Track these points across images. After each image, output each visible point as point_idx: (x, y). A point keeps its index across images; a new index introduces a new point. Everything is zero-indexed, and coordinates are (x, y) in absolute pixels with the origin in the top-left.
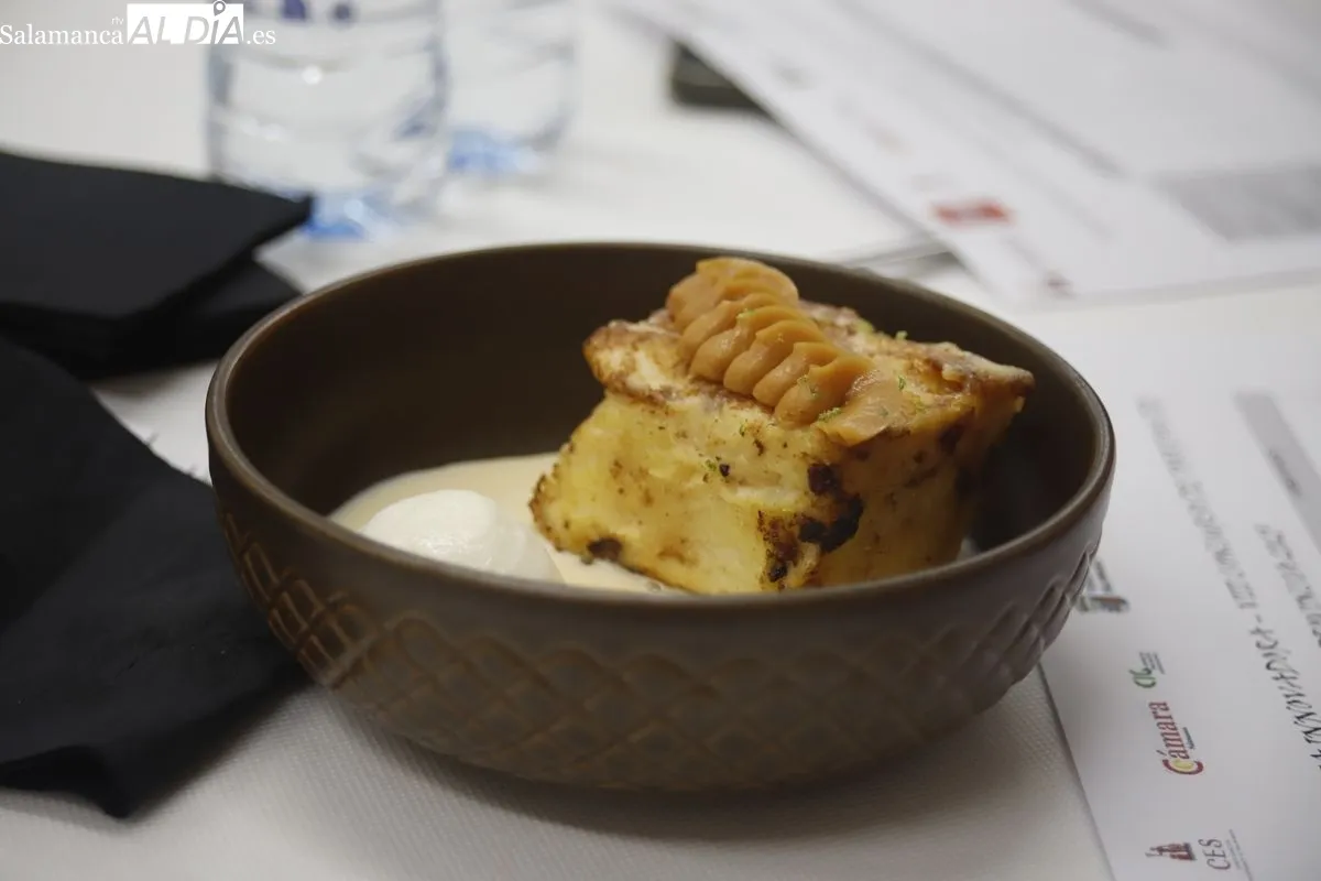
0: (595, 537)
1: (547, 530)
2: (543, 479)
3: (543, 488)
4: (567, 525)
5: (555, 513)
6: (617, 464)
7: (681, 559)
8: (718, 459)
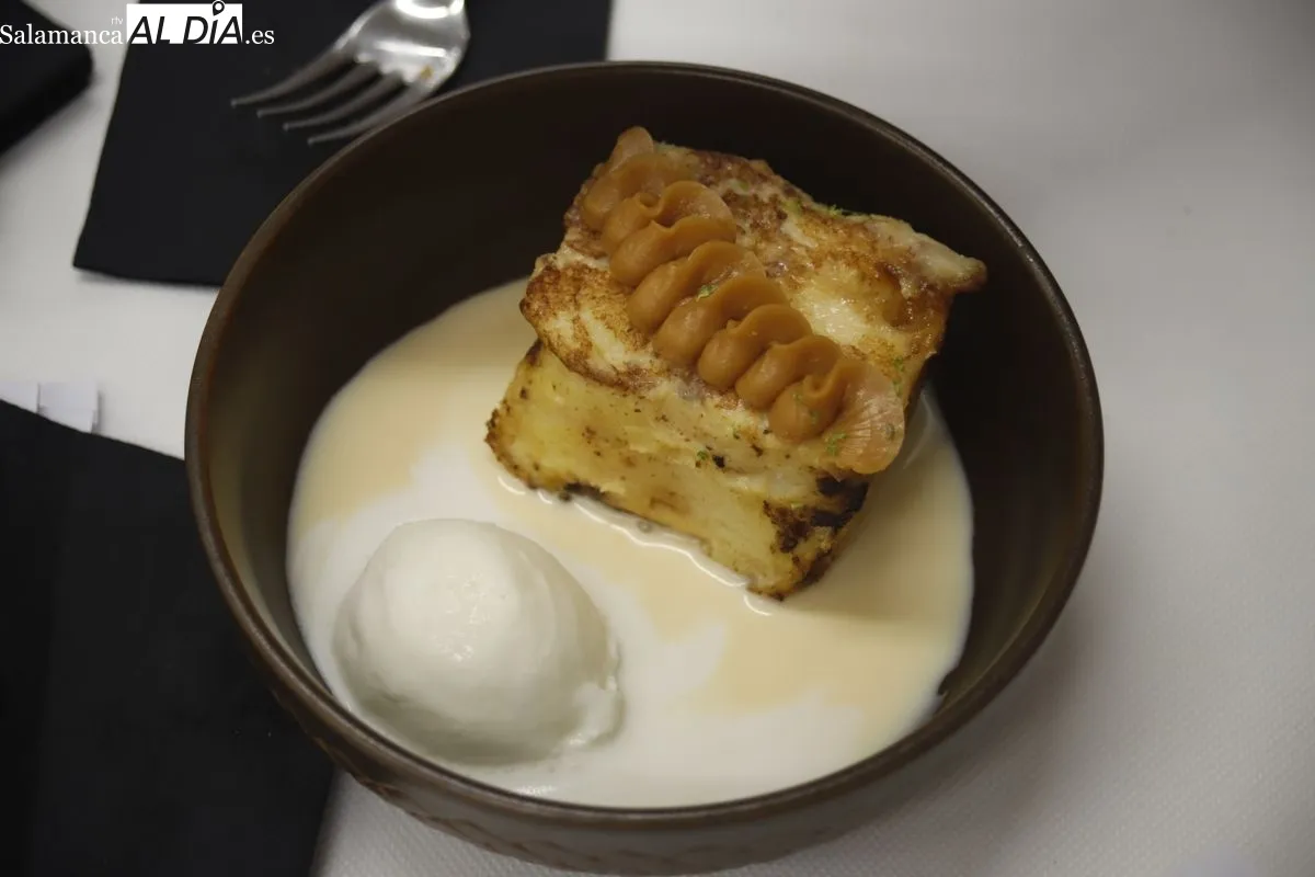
0: (572, 481)
1: (514, 468)
2: (495, 414)
3: (497, 421)
4: (537, 467)
5: (520, 450)
6: (588, 430)
7: (673, 507)
8: (709, 449)
